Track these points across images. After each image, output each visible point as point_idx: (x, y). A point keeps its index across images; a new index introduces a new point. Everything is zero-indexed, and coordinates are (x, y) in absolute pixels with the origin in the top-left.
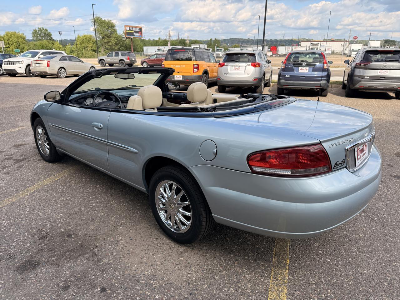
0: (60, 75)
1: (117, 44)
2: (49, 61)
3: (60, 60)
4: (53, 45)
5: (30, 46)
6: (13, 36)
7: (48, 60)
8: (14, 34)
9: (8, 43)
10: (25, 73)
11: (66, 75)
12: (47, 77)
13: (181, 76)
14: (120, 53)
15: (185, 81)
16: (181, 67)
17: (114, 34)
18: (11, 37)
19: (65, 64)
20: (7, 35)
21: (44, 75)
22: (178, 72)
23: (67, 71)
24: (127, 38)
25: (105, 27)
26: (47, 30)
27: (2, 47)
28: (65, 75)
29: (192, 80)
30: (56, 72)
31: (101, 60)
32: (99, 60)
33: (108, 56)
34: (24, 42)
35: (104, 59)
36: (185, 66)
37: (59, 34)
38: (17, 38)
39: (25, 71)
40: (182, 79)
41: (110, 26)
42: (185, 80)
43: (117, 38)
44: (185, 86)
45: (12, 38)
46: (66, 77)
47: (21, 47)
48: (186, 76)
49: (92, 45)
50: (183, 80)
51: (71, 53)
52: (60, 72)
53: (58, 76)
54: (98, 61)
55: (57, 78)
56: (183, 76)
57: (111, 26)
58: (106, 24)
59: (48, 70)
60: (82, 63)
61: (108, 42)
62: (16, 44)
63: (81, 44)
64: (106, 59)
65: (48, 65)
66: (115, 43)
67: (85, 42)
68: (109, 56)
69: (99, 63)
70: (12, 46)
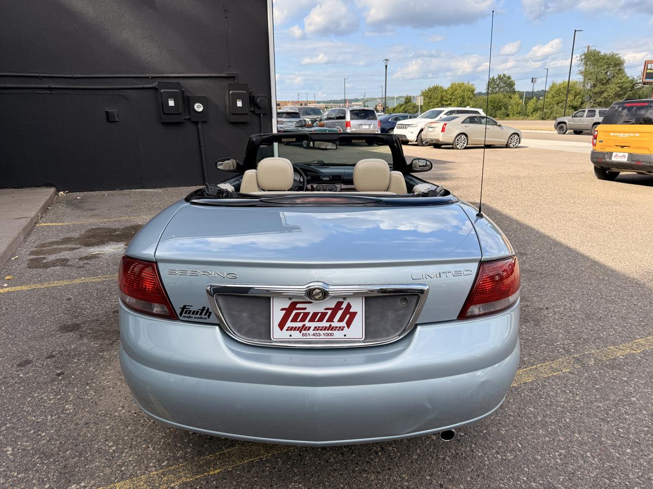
0: (458, 145)
1: (619, 96)
2: (445, 124)
3: (463, 122)
4: (509, 99)
5: (478, 102)
6: (459, 88)
7: (445, 122)
8: (460, 86)
9: (451, 99)
10: (416, 141)
11: (467, 145)
12: (443, 146)
13: (627, 155)
14: (597, 111)
15: (634, 165)
16: (630, 137)
17: (617, 78)
18: (456, 89)
19: (470, 128)
20: (452, 87)
21: (437, 145)
22: (623, 147)
23: (469, 140)
24: (644, 83)
25: (601, 66)
26: (509, 78)
27: (419, 105)
28: (465, 145)
29: (649, 164)
30: (451, 141)
31: (559, 123)
32: (557, 124)
33: (575, 117)
34: (471, 96)
35: (566, 121)
36: (638, 135)
37: (532, 82)
38: (463, 91)
39: (418, 137)
40: (628, 160)
41: (613, 64)
42: (633, 163)
43: (621, 85)
44: (638, 174)
45: (457, 91)
46: (466, 148)
47: (465, 103)
48: (636, 155)
49: (573, 98)
50: (629, 162)
51: (534, 111)
52: (458, 140)
53: (454, 147)
54: (555, 124)
55: (453, 148)
56: (631, 155)
57: (616, 64)
58: (604, 61)
59: (441, 137)
60: (498, 127)
61: (602, 92)
62: (459, 100)
63: (554, 97)
64: (569, 121)
65: (443, 130)
66: (614, 95)
67: (561, 94)
68: (577, 117)
69: (556, 128)
70: (454, 103)
